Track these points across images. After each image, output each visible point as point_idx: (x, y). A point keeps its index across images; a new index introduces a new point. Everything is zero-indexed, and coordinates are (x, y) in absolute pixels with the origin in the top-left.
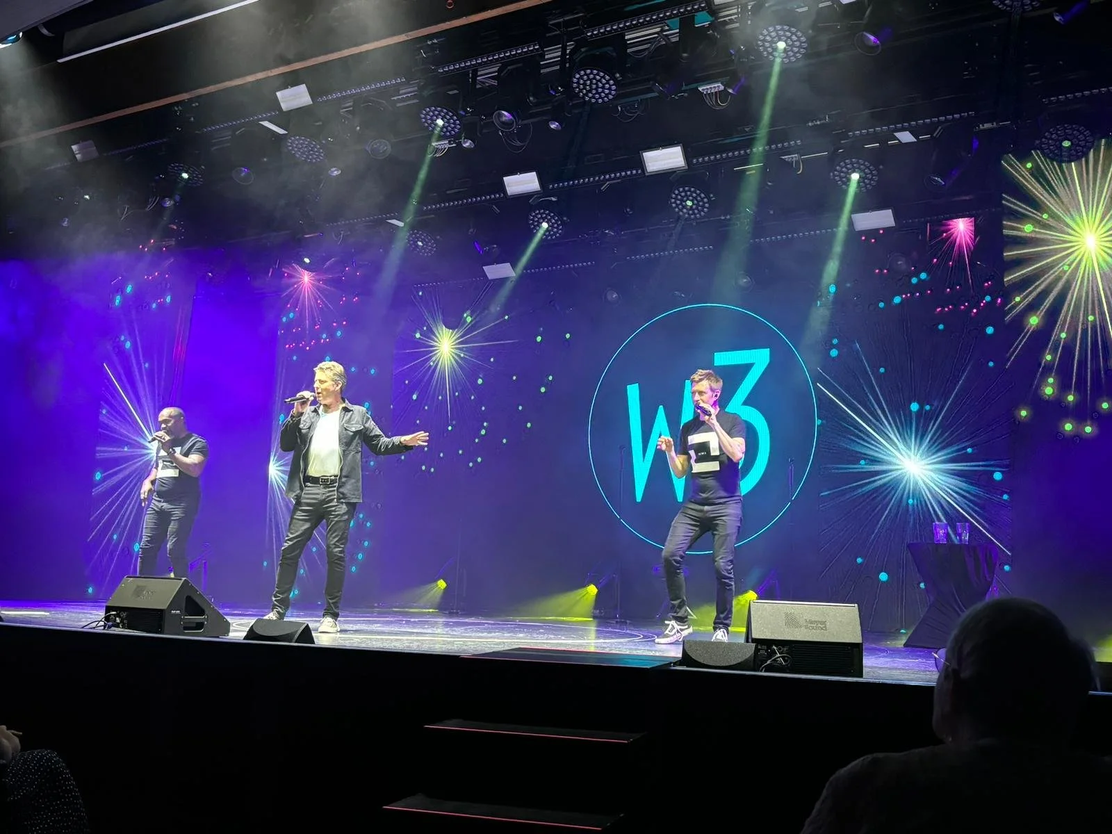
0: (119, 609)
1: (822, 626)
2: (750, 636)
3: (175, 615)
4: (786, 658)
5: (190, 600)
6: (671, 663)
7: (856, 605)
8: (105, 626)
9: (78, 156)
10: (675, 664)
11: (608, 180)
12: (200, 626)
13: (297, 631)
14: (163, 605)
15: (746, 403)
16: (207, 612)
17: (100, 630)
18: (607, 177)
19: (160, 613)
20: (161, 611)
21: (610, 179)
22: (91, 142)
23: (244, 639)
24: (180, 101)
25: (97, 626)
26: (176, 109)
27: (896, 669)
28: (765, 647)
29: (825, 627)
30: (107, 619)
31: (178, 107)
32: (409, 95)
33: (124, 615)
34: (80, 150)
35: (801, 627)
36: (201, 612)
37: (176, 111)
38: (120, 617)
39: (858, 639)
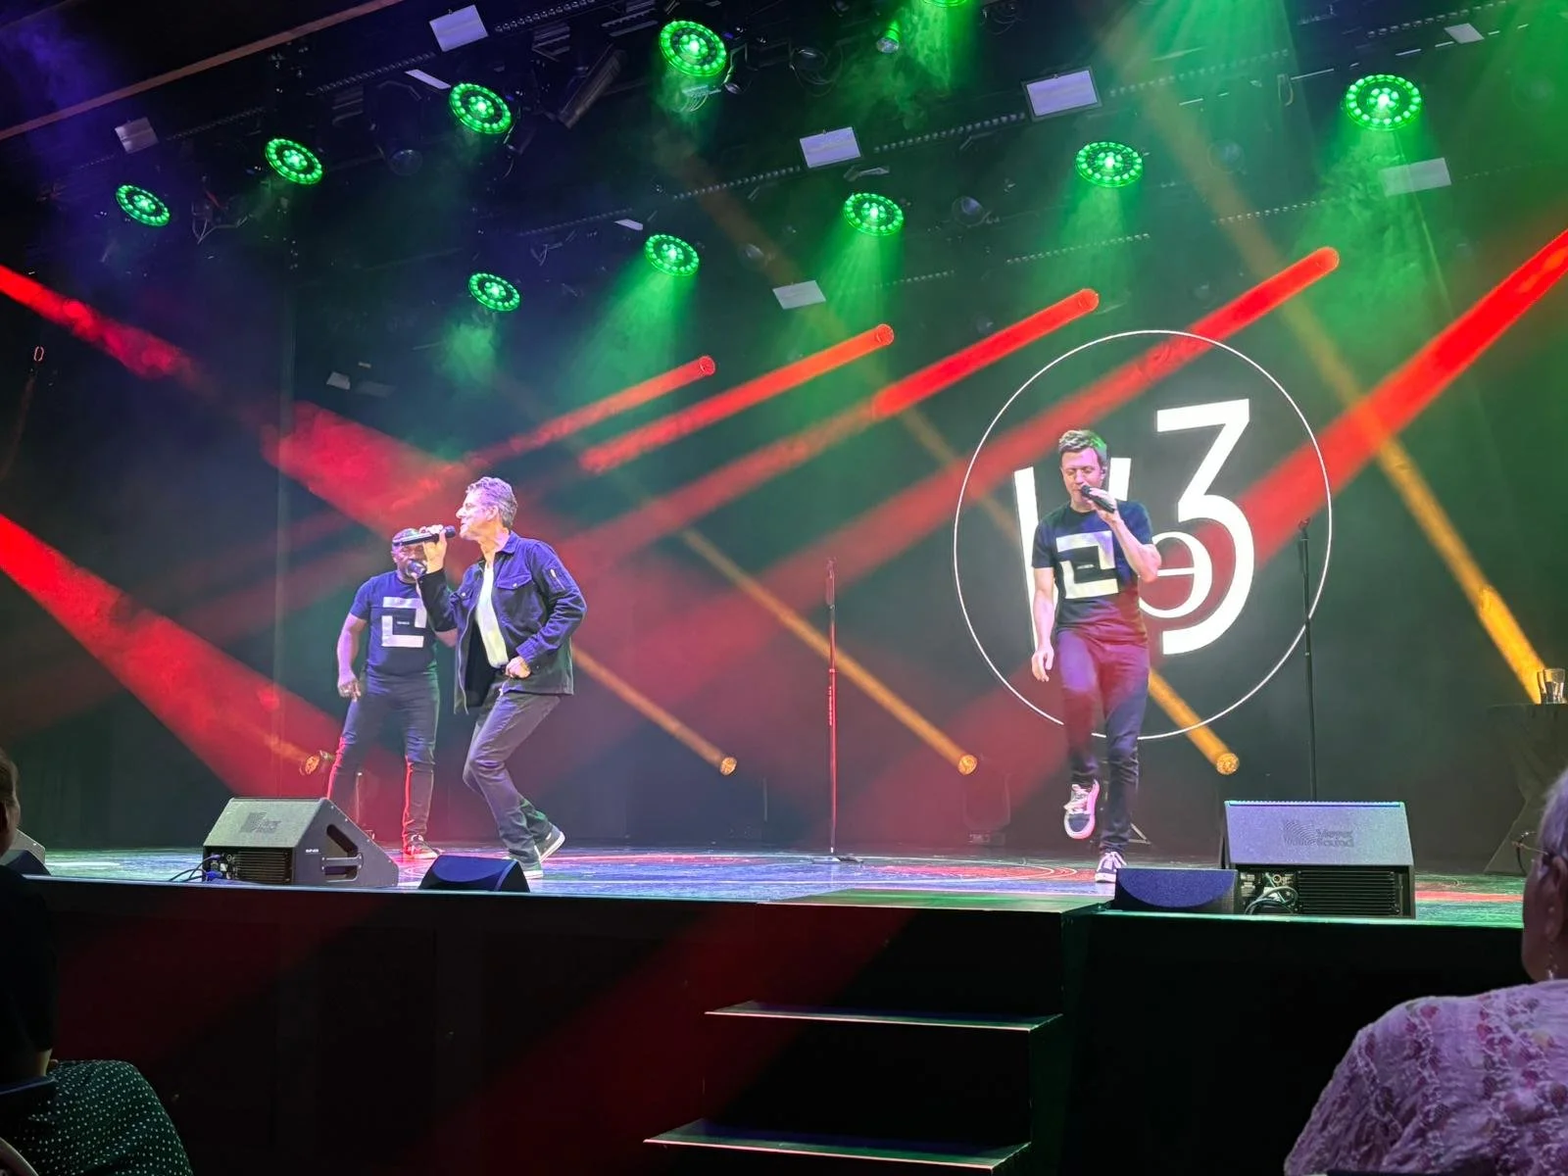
0: (224, 851)
1: (1345, 840)
2: (1226, 861)
3: (312, 855)
4: (1288, 893)
5: (333, 832)
6: (1098, 905)
7: (1402, 804)
8: (203, 877)
9: (127, 145)
10: (1105, 906)
11: (970, 133)
12: (350, 871)
13: (501, 873)
14: (291, 841)
15: (1212, 490)
16: (361, 849)
17: (198, 882)
18: (969, 127)
19: (287, 853)
20: (289, 850)
21: (974, 131)
22: (145, 121)
23: (421, 887)
24: (278, 45)
25: (190, 878)
26: (274, 58)
27: (1469, 907)
28: (1252, 877)
29: (1351, 841)
30: (207, 866)
31: (276, 55)
32: (642, 14)
33: (232, 859)
34: (129, 133)
35: (1310, 842)
36: (350, 849)
37: (274, 62)
38: (226, 863)
39: (1408, 860)
